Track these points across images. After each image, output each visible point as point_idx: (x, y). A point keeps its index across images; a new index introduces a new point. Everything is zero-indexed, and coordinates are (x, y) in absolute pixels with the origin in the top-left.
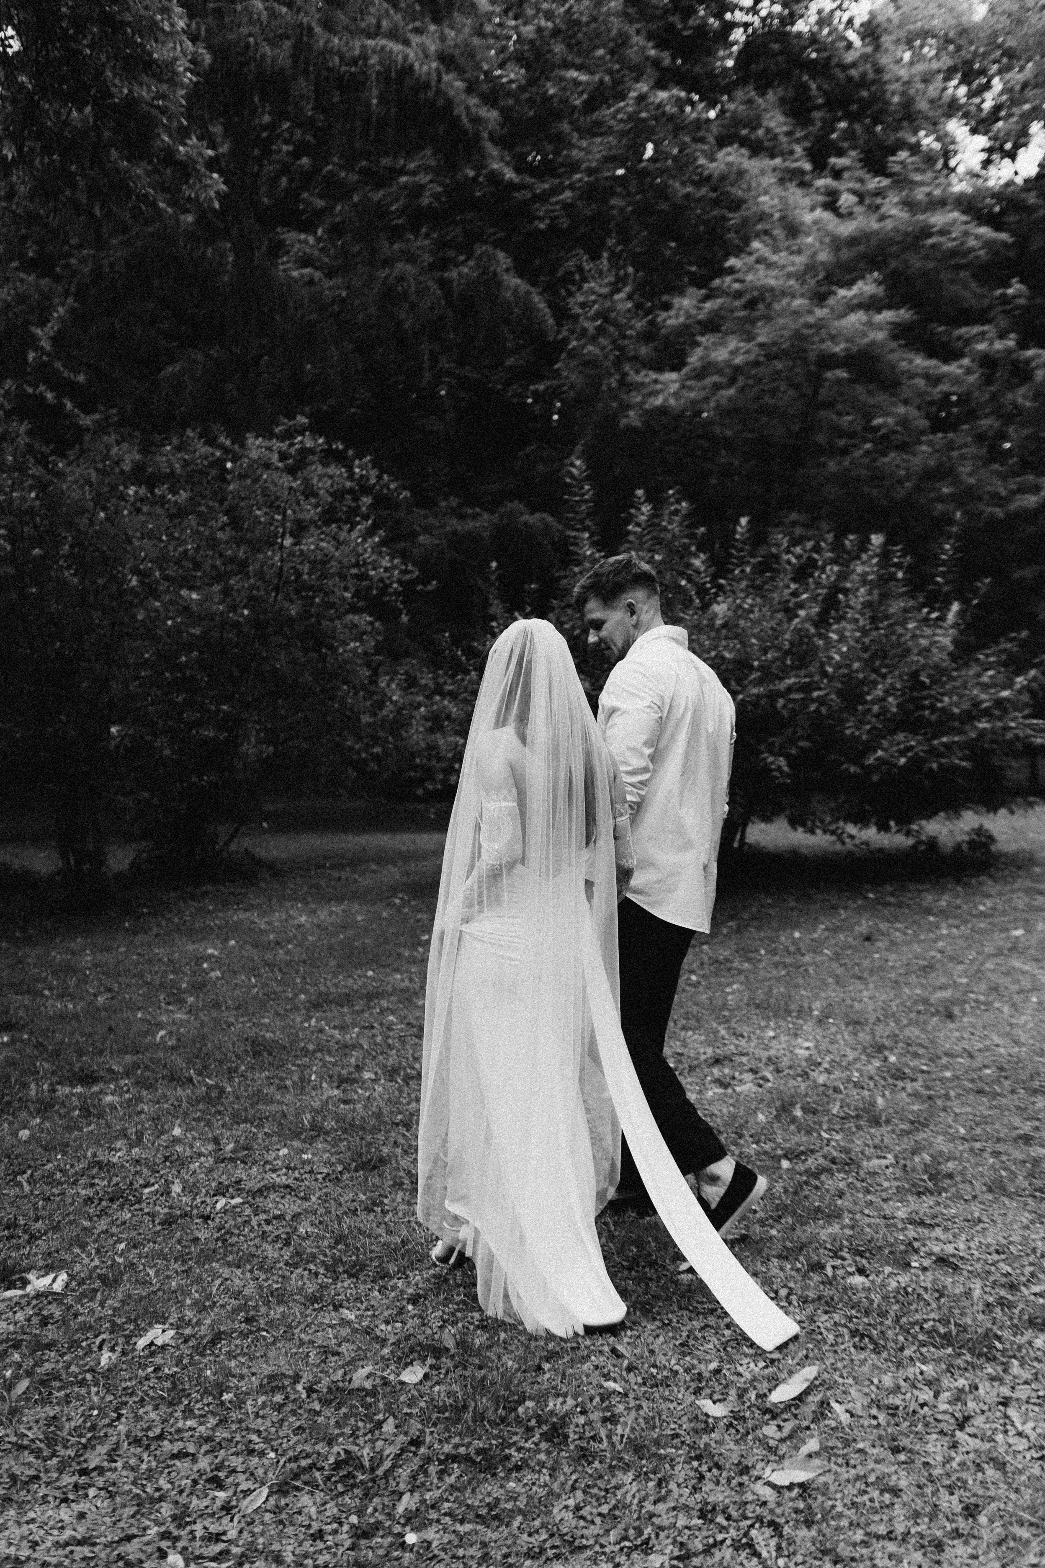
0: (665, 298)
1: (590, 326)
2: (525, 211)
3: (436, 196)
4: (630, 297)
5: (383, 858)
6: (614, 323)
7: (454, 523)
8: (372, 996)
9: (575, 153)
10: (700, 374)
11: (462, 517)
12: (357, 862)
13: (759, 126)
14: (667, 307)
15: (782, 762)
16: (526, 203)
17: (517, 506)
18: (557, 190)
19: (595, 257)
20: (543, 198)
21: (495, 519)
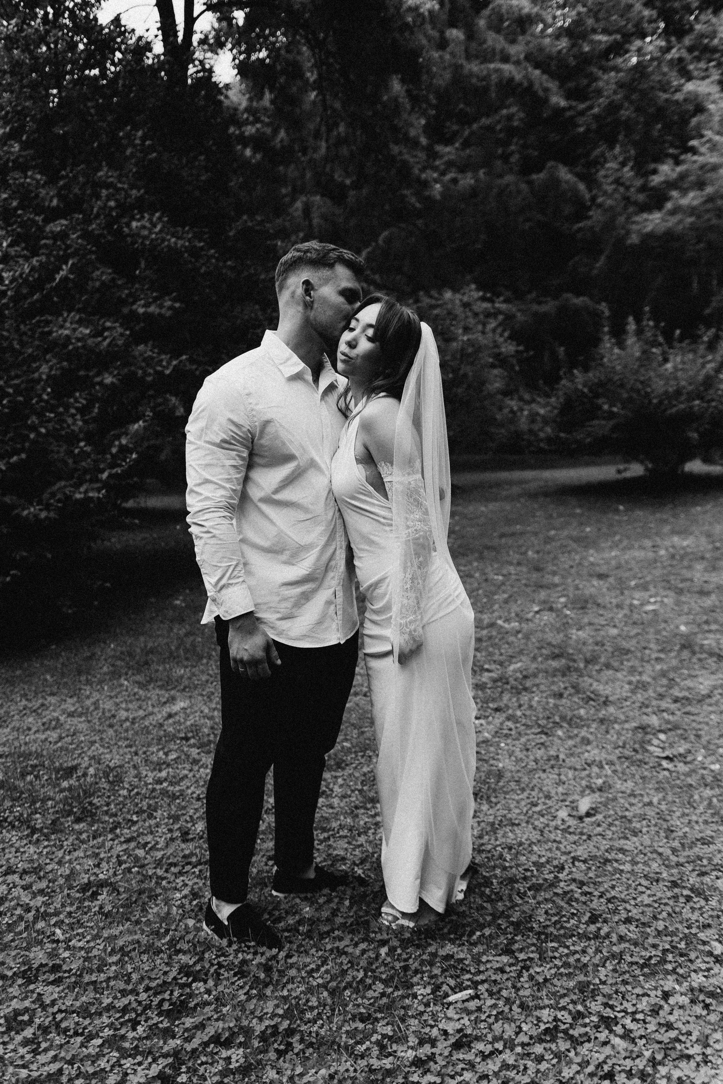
0: (652, 166)
1: (610, 188)
2: (572, 122)
3: (521, 120)
4: (632, 168)
5: (511, 483)
6: (622, 184)
7: (535, 307)
8: (522, 534)
9: (601, 84)
10: (673, 212)
11: (540, 303)
12: (498, 484)
13: (715, 37)
14: (655, 172)
15: (696, 435)
16: (572, 118)
17: (569, 295)
18: (591, 108)
19: (612, 148)
20: (582, 113)
21: (556, 303)
